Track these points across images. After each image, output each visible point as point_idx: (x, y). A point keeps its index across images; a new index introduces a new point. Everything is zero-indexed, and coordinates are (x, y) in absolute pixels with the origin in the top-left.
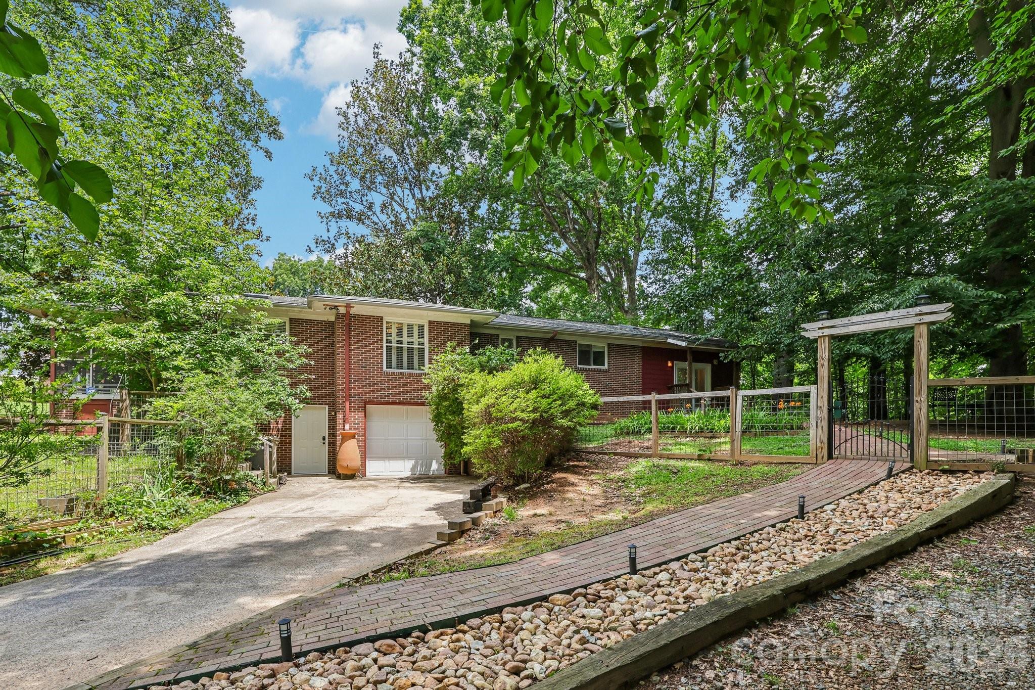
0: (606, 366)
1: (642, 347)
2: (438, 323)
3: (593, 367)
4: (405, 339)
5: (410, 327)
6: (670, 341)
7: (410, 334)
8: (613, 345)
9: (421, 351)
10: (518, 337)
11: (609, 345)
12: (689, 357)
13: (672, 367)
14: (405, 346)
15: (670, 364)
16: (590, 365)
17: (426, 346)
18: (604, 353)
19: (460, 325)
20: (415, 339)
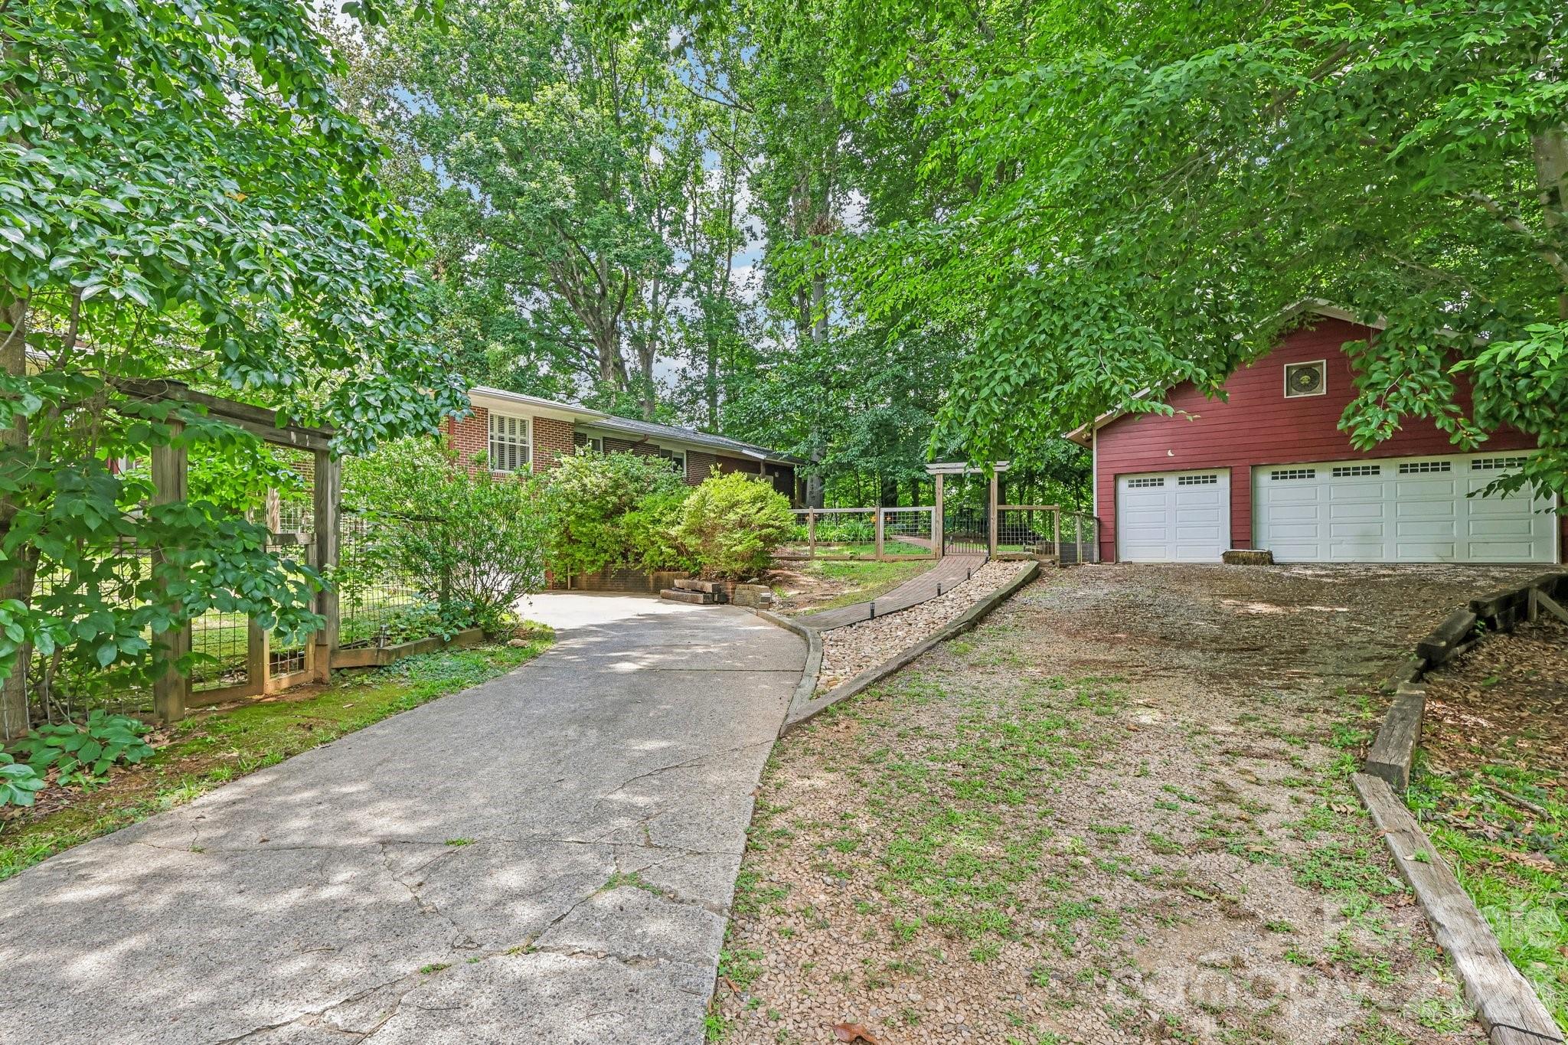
2: (544, 420)
4: (507, 435)
5: (512, 421)
6: (745, 451)
7: (512, 431)
9: (524, 450)
10: (605, 438)
12: (763, 469)
14: (507, 443)
17: (530, 445)
19: (564, 423)
20: (518, 436)
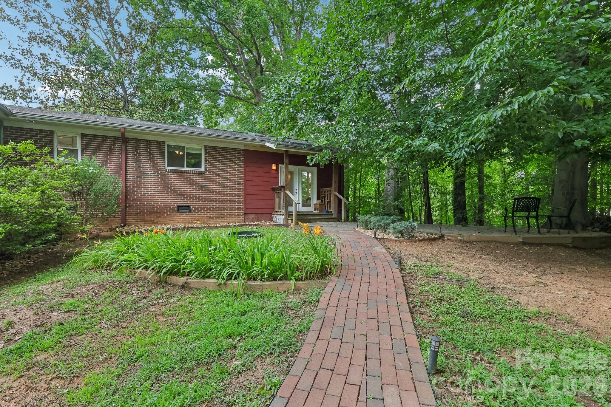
0: (203, 169)
1: (244, 150)
3: (186, 169)
8: (210, 147)
10: (82, 135)
11: (206, 147)
12: (286, 160)
13: (277, 170)
15: (274, 167)
16: (184, 167)
18: (200, 155)
